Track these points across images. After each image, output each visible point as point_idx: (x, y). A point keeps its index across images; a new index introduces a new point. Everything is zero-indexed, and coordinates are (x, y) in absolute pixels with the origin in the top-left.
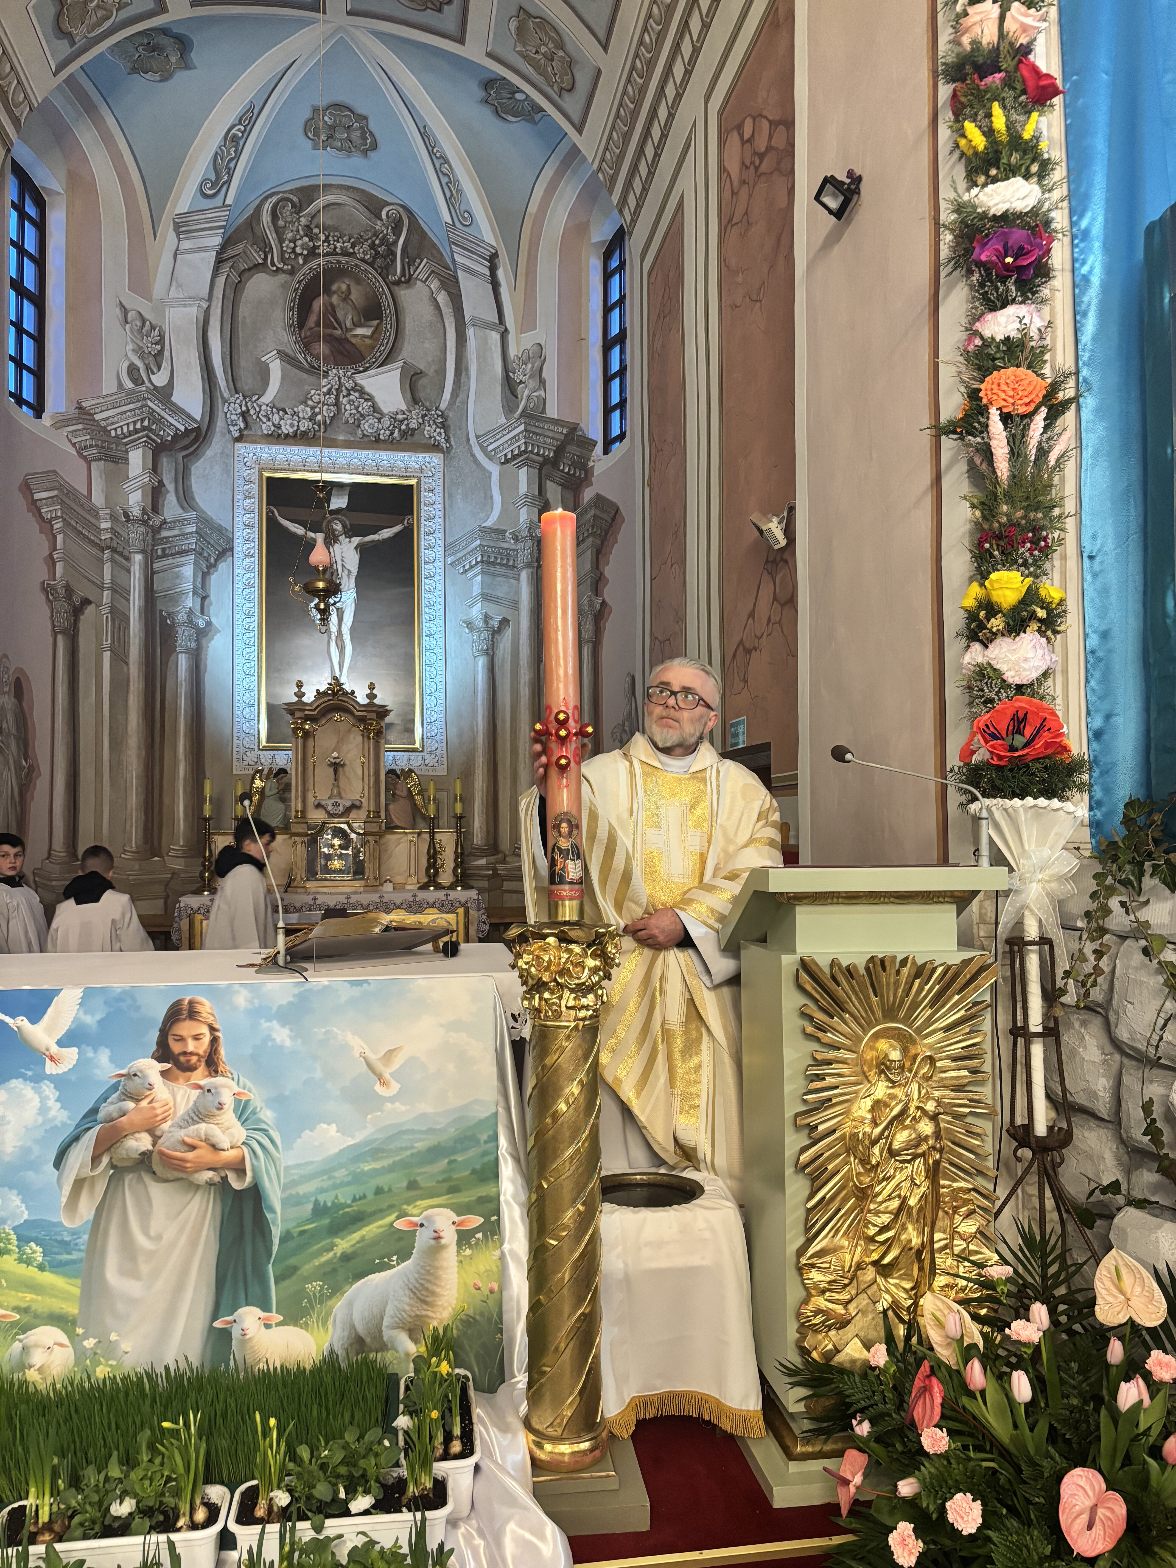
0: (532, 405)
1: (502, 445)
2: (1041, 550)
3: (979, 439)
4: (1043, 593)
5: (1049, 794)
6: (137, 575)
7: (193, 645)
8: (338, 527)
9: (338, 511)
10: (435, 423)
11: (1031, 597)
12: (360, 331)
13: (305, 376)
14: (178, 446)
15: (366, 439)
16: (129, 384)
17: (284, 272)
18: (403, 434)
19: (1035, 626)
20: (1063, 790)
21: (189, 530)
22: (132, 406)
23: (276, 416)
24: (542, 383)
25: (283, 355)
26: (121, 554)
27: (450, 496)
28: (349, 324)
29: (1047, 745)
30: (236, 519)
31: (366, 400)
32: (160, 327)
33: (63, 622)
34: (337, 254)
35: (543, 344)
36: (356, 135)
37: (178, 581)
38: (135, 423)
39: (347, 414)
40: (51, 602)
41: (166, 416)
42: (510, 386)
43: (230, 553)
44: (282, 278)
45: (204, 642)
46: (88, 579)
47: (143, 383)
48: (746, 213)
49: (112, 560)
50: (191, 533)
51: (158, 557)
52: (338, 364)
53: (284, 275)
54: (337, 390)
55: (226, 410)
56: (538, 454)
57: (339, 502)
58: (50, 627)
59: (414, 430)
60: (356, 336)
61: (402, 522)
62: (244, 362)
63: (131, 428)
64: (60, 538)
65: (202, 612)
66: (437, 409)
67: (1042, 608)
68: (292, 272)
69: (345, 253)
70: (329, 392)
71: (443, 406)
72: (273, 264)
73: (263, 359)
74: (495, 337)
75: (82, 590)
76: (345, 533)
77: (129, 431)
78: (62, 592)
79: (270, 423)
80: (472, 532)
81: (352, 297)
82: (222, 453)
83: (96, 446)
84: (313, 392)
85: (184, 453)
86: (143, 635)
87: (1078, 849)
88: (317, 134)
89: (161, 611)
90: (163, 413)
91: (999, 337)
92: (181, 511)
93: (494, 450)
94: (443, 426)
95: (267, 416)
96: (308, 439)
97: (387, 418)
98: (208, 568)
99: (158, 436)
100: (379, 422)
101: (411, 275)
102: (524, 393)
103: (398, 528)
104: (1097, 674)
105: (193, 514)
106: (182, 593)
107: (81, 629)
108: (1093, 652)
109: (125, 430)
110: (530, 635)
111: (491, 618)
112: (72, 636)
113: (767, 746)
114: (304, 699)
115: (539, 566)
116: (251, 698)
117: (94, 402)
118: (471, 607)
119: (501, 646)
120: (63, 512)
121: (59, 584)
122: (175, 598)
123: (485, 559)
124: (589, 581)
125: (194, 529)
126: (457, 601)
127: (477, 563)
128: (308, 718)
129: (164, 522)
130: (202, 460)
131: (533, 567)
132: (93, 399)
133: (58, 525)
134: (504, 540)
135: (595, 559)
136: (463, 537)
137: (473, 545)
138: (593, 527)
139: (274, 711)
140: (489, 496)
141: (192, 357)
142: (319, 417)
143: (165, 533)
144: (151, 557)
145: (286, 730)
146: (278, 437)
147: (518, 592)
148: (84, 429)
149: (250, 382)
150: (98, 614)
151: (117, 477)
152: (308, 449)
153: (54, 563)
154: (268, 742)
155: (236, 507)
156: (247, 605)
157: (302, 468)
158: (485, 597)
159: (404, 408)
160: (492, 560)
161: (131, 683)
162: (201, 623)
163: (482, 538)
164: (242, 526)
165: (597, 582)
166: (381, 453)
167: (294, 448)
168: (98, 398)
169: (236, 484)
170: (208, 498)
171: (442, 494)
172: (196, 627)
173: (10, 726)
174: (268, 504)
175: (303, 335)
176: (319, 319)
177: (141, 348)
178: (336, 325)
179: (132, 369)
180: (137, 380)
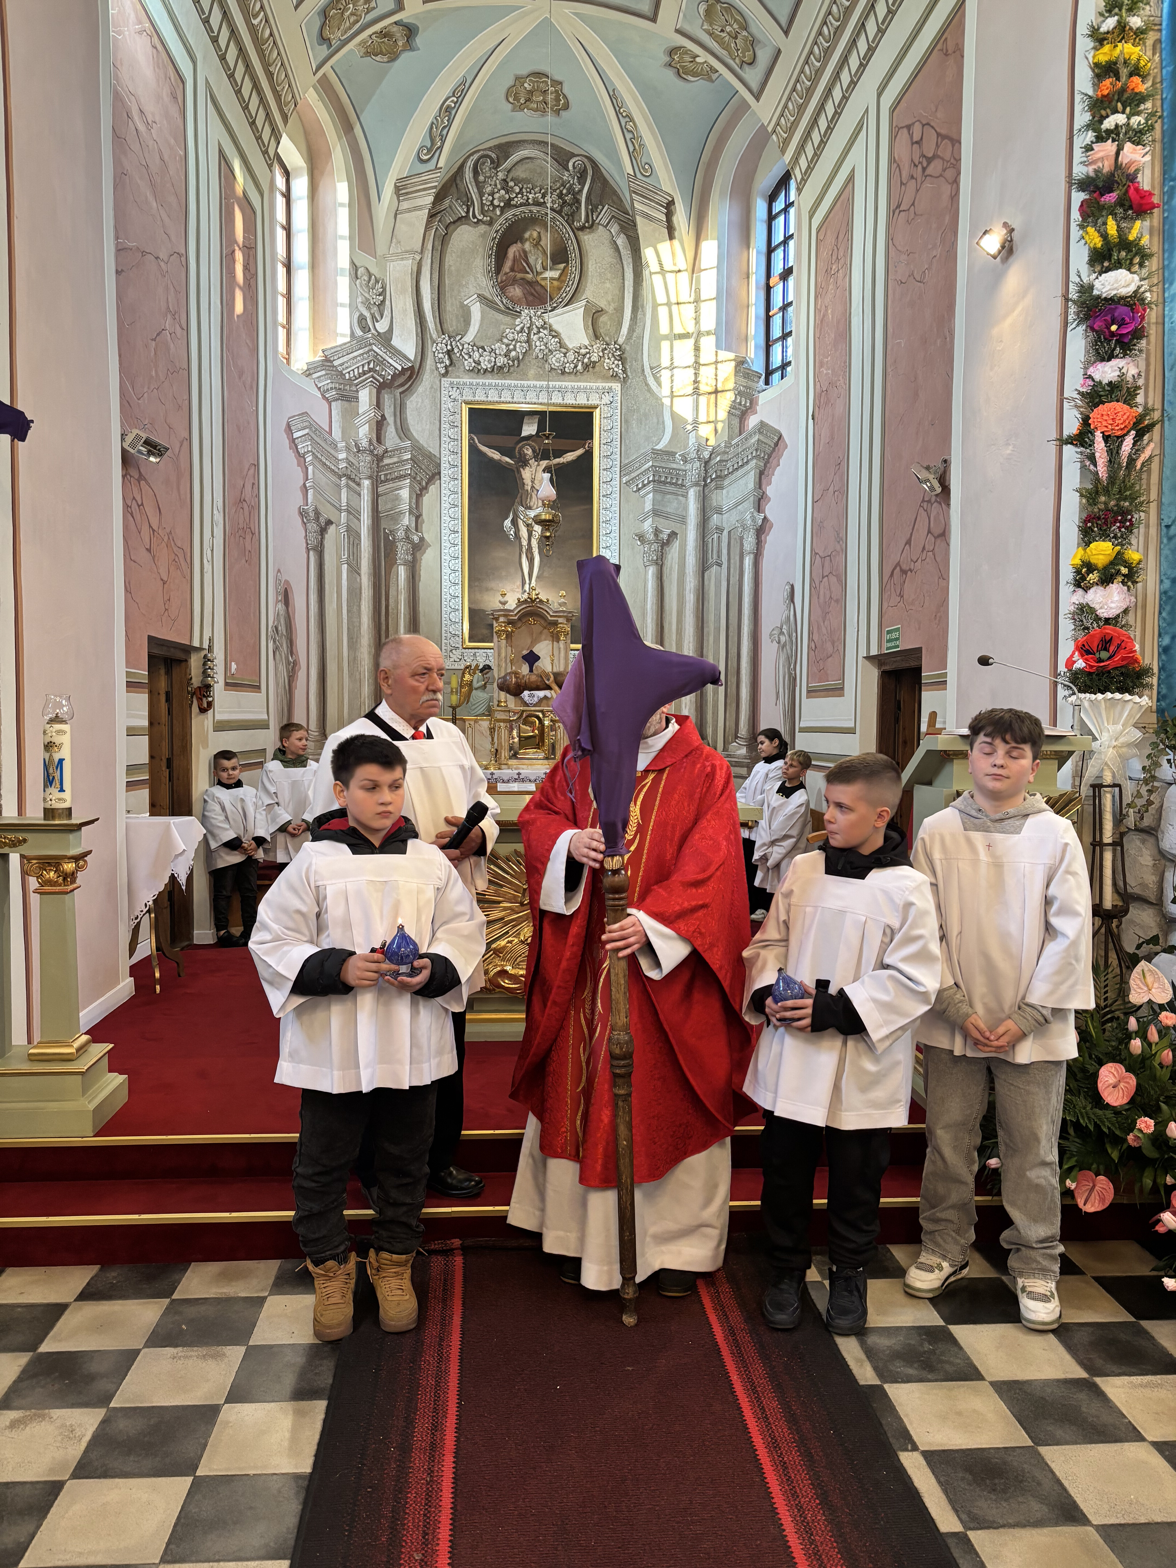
2: (1127, 528)
3: (1088, 451)
4: (1126, 557)
5: (1122, 691)
6: (366, 499)
7: (410, 558)
8: (529, 452)
9: (529, 438)
10: (613, 356)
11: (1119, 559)
12: (549, 274)
13: (501, 317)
14: (396, 384)
15: (553, 371)
16: (359, 333)
17: (484, 223)
18: (586, 367)
19: (1120, 579)
20: (1133, 688)
21: (405, 458)
22: (361, 351)
23: (476, 354)
25: (482, 298)
26: (354, 481)
27: (627, 421)
28: (539, 268)
29: (1123, 659)
30: (443, 445)
31: (553, 337)
32: (383, 280)
33: (313, 541)
34: (529, 204)
36: (550, 97)
37: (397, 502)
38: (363, 365)
39: (537, 350)
40: (305, 524)
41: (387, 358)
43: (438, 477)
44: (482, 228)
45: (418, 555)
46: (331, 504)
47: (370, 330)
48: (913, 204)
49: (348, 486)
50: (407, 460)
51: (382, 482)
52: (530, 305)
53: (483, 226)
54: (529, 328)
55: (434, 350)
56: (707, 384)
58: (305, 545)
59: (595, 363)
60: (545, 279)
61: (583, 446)
62: (450, 307)
63: (361, 371)
64: (310, 468)
65: (417, 530)
66: (615, 343)
67: (1125, 567)
68: (490, 223)
69: (537, 203)
70: (522, 330)
71: (621, 340)
72: (474, 216)
73: (465, 303)
75: (327, 513)
76: (534, 457)
77: (359, 373)
78: (312, 514)
79: (471, 360)
80: (645, 455)
81: (542, 243)
82: (432, 387)
83: (335, 388)
84: (508, 331)
85: (401, 390)
86: (371, 550)
87: (1145, 727)
88: (516, 98)
89: (384, 529)
90: (384, 356)
91: (1105, 381)
92: (399, 441)
94: (621, 358)
95: (468, 354)
96: (504, 373)
98: (421, 490)
99: (381, 376)
100: (565, 356)
101: (593, 221)
103: (580, 452)
104: (1168, 608)
105: (408, 443)
106: (401, 513)
107: (326, 546)
108: (1165, 592)
109: (356, 373)
110: (696, 547)
111: (661, 532)
112: (320, 552)
113: (919, 650)
114: (507, 607)
115: (705, 485)
116: (456, 603)
117: (333, 351)
118: (643, 521)
119: (669, 556)
120: (312, 447)
121: (310, 508)
122: (395, 517)
123: (656, 478)
124: (752, 498)
125: (409, 456)
126: (631, 516)
127: (649, 482)
128: (510, 622)
129: (386, 451)
130: (415, 395)
131: (700, 485)
132: (332, 348)
133: (309, 458)
134: (674, 461)
135: (757, 480)
136: (637, 458)
137: (646, 466)
138: (757, 450)
139: (475, 615)
140: (661, 421)
141: (407, 304)
142: (513, 354)
143: (387, 461)
144: (376, 482)
145: (485, 631)
146: (477, 371)
147: (686, 508)
148: (327, 374)
149: (454, 324)
150: (338, 533)
151: (350, 414)
152: (503, 382)
153: (307, 491)
154: (470, 641)
155: (442, 436)
156: (452, 523)
157: (498, 399)
158: (656, 513)
159: (587, 343)
160: (663, 479)
161: (363, 591)
162: (416, 539)
163: (654, 459)
164: (448, 453)
165: (759, 500)
166: (567, 383)
167: (490, 381)
168: (337, 346)
169: (443, 416)
170: (420, 429)
171: (619, 420)
172: (411, 542)
173: (282, 628)
174: (470, 432)
175: (499, 280)
176: (513, 265)
177: (367, 300)
178: (528, 270)
179: (362, 319)
180: (365, 329)
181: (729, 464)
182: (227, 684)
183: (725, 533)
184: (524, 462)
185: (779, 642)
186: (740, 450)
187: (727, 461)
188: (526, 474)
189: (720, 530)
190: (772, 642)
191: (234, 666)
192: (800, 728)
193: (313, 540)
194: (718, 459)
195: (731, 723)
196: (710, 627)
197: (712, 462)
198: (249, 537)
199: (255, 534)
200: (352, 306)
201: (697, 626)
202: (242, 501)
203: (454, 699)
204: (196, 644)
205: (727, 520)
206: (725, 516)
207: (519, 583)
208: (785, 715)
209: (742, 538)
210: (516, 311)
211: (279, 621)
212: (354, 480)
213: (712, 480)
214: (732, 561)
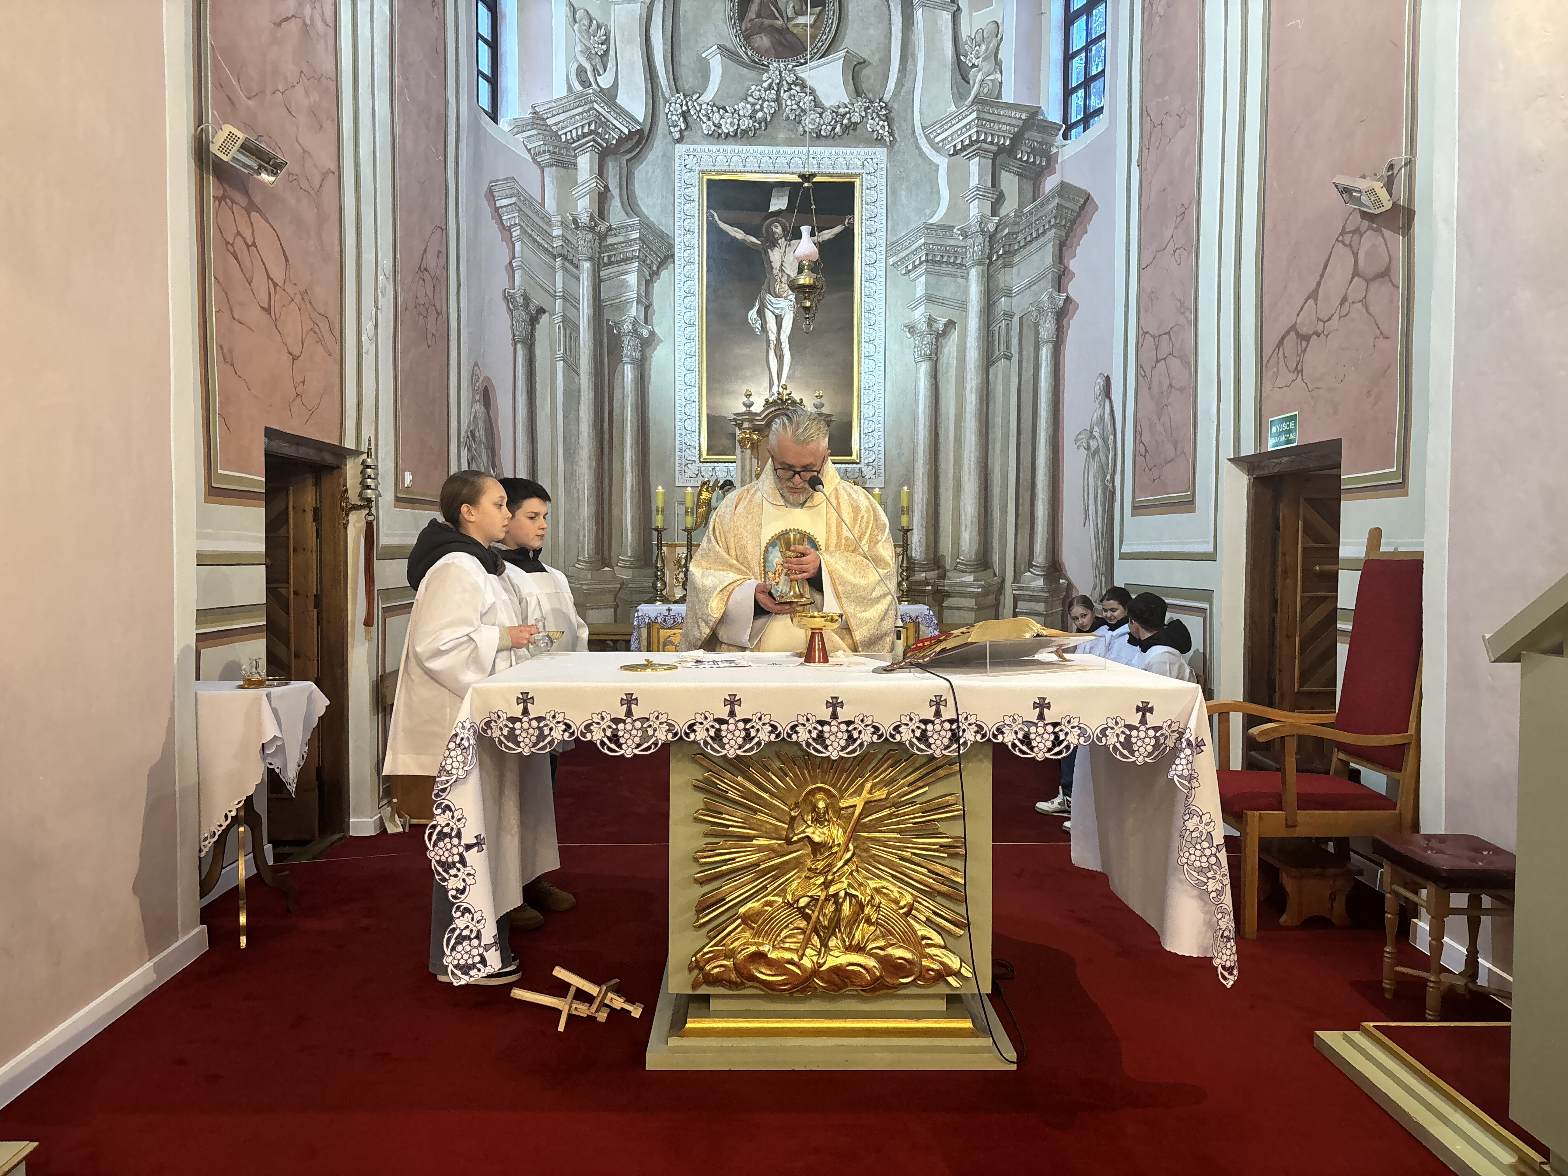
0: (986, 90)
1: (951, 135)
6: (586, 284)
7: (638, 355)
8: (778, 230)
9: (778, 213)
10: (878, 115)
12: (801, 20)
13: (745, 71)
14: (622, 150)
15: (807, 135)
16: (577, 87)
18: (846, 129)
21: (633, 237)
22: (580, 110)
23: (717, 116)
24: (998, 64)
25: (724, 50)
27: (894, 192)
28: (790, 12)
30: (677, 224)
31: (807, 94)
32: (606, 26)
33: (521, 333)
35: (1000, 22)
37: (623, 289)
38: (583, 126)
39: (788, 110)
40: (511, 311)
41: (611, 119)
42: (961, 71)
43: (671, 260)
45: (648, 351)
46: (543, 288)
47: (590, 85)
49: (564, 268)
50: (635, 239)
51: (605, 265)
52: (779, 57)
54: (778, 84)
55: (667, 111)
56: (992, 143)
57: (779, 203)
58: (511, 336)
59: (856, 124)
60: (797, 25)
61: (843, 223)
62: (686, 59)
63: (580, 133)
64: (518, 245)
65: (646, 322)
66: (880, 100)
70: (770, 87)
71: (887, 97)
73: (704, 55)
74: (947, 16)
75: (539, 298)
76: (785, 236)
77: (577, 136)
78: (520, 300)
79: (710, 123)
80: (917, 230)
82: (664, 155)
83: (549, 151)
84: (753, 87)
85: (628, 157)
86: (592, 346)
89: (608, 320)
90: (608, 116)
92: (624, 216)
93: (942, 141)
94: (887, 118)
95: (707, 115)
96: (749, 137)
97: (828, 113)
98: (651, 275)
99: (603, 139)
100: (821, 117)
102: (976, 77)
103: (839, 229)
105: (637, 220)
106: (627, 302)
107: (537, 338)
109: (574, 135)
110: (979, 338)
111: (936, 321)
112: (529, 344)
113: (1337, 443)
114: (753, 409)
115: (991, 263)
116: (693, 409)
117: (546, 107)
118: (913, 309)
119: (946, 350)
120: (521, 220)
121: (518, 292)
122: (622, 307)
123: (930, 258)
124: (1050, 276)
125: (638, 236)
126: (899, 303)
127: (921, 263)
128: (755, 429)
129: (610, 228)
130: (645, 163)
131: (983, 264)
132: (545, 103)
133: (516, 232)
134: (951, 237)
135: (1057, 252)
136: (906, 235)
137: (918, 244)
138: (1055, 217)
139: (714, 423)
140: (935, 190)
141: (636, 56)
142: (760, 114)
143: (610, 240)
144: (598, 265)
145: (726, 442)
146: (717, 136)
147: (966, 292)
148: (538, 134)
149: (691, 79)
150: (552, 324)
151: (568, 183)
152: (748, 147)
153: (514, 272)
154: (708, 454)
155: (676, 212)
156: (688, 314)
157: (742, 169)
158: (929, 299)
159: (847, 101)
160: (938, 259)
161: (582, 394)
162: (645, 333)
163: (927, 235)
164: (683, 232)
165: (1060, 278)
166: (822, 149)
167: (733, 147)
168: (550, 102)
169: (677, 188)
170: (651, 203)
171: (884, 191)
172: (640, 336)
173: (481, 434)
174: (708, 208)
175: (743, 28)
176: (760, 10)
177: (588, 48)
178: (777, 15)
179: (581, 71)
180: (585, 83)
181: (1021, 236)
182: (398, 499)
183: (1016, 319)
184: (773, 243)
185: (1088, 448)
186: (1034, 219)
187: (1017, 233)
188: (775, 256)
189: (1009, 316)
190: (1078, 448)
191: (408, 477)
192: (1120, 554)
193: (522, 329)
194: (1006, 231)
195: (1023, 548)
196: (997, 433)
197: (999, 236)
198: (433, 315)
199: (442, 316)
200: (571, 57)
201: (980, 431)
202: (422, 270)
203: (690, 521)
204: (349, 443)
205: (1019, 304)
206: (1014, 299)
207: (766, 384)
208: (1097, 538)
209: (1037, 325)
210: (763, 65)
211: (476, 426)
212: (571, 262)
213: (999, 257)
214: (1024, 353)
